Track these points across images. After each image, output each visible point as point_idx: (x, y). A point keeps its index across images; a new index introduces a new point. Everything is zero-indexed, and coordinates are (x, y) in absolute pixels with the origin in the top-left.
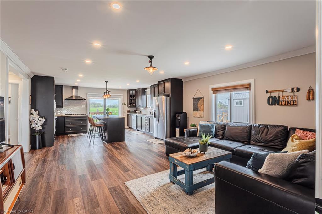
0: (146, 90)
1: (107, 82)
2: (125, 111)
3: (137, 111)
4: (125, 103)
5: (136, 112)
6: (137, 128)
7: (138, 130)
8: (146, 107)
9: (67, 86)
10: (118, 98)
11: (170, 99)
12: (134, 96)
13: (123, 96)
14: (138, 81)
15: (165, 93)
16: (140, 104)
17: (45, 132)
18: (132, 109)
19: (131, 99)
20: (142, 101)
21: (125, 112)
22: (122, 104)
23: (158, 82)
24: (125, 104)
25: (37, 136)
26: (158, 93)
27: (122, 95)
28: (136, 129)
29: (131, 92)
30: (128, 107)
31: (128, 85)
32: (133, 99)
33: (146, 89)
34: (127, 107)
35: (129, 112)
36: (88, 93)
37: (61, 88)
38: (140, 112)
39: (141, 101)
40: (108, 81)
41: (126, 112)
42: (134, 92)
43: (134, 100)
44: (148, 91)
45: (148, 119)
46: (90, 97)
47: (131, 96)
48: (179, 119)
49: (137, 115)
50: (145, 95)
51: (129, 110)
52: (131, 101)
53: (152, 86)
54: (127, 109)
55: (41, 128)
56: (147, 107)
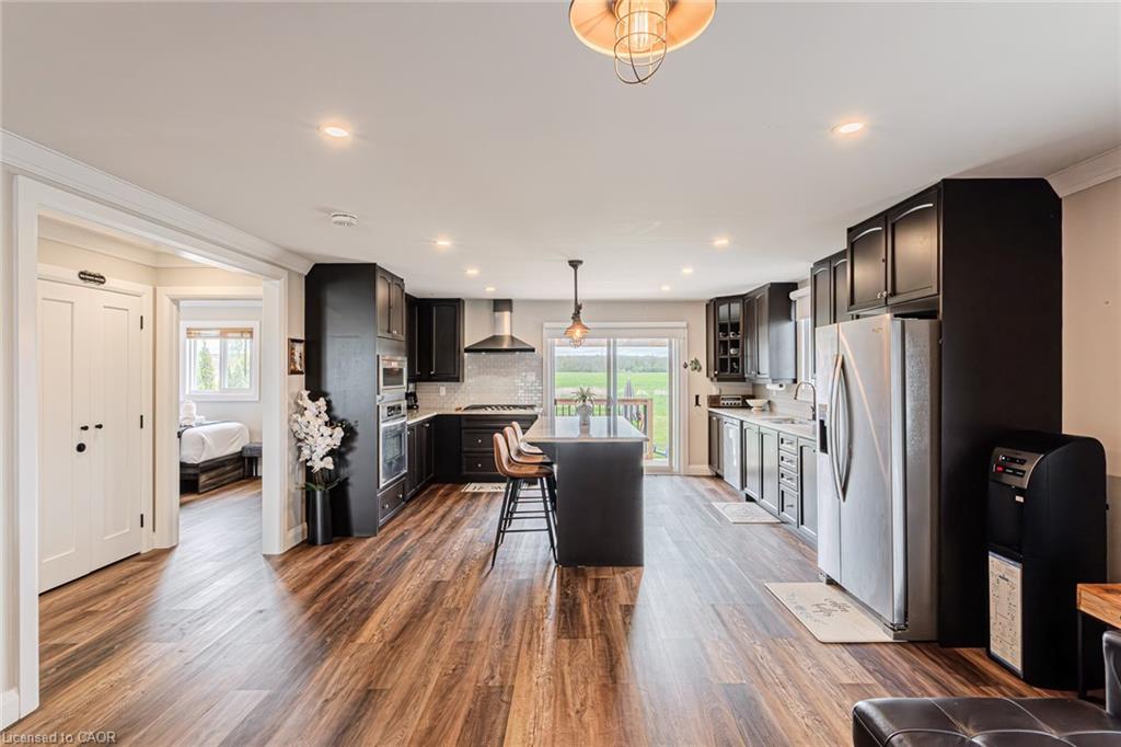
0: (793, 295)
1: (574, 264)
2: (697, 397)
3: (753, 397)
4: (696, 362)
5: (749, 402)
6: (744, 484)
7: (749, 499)
8: (795, 381)
9: (477, 301)
10: (667, 340)
11: (938, 333)
12: (735, 327)
13: (687, 327)
14: (721, 242)
15: (894, 293)
16: (765, 367)
17: (350, 481)
18: (731, 389)
19: (724, 344)
20: (775, 350)
21: (697, 403)
22: (686, 366)
23: (850, 230)
24: (696, 365)
25: (318, 494)
26: (852, 302)
27: (684, 324)
28: (738, 487)
29: (723, 309)
30: (712, 379)
31: (688, 271)
32: (732, 341)
33: (794, 286)
34: (708, 380)
35: (714, 401)
36: (546, 325)
37: (455, 307)
38: (769, 402)
39: (769, 350)
40: (581, 262)
41: (704, 401)
42: (736, 308)
43: (735, 344)
44: (802, 298)
45: (794, 449)
46: (556, 340)
47: (723, 328)
48: (1021, 492)
49: (742, 422)
50: (789, 319)
51: (715, 392)
52: (726, 352)
53: (818, 264)
54: (707, 387)
55: (329, 463)
56: (802, 378)
